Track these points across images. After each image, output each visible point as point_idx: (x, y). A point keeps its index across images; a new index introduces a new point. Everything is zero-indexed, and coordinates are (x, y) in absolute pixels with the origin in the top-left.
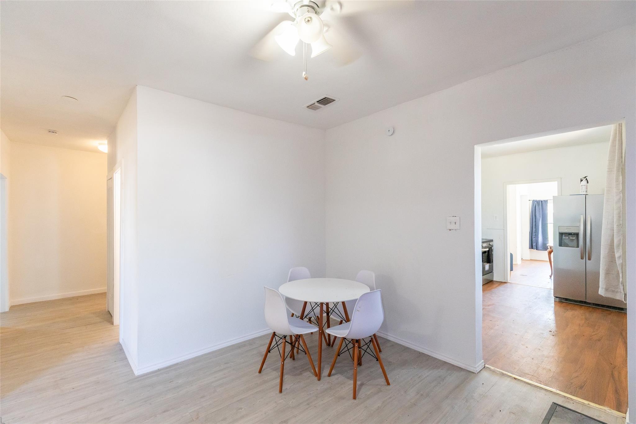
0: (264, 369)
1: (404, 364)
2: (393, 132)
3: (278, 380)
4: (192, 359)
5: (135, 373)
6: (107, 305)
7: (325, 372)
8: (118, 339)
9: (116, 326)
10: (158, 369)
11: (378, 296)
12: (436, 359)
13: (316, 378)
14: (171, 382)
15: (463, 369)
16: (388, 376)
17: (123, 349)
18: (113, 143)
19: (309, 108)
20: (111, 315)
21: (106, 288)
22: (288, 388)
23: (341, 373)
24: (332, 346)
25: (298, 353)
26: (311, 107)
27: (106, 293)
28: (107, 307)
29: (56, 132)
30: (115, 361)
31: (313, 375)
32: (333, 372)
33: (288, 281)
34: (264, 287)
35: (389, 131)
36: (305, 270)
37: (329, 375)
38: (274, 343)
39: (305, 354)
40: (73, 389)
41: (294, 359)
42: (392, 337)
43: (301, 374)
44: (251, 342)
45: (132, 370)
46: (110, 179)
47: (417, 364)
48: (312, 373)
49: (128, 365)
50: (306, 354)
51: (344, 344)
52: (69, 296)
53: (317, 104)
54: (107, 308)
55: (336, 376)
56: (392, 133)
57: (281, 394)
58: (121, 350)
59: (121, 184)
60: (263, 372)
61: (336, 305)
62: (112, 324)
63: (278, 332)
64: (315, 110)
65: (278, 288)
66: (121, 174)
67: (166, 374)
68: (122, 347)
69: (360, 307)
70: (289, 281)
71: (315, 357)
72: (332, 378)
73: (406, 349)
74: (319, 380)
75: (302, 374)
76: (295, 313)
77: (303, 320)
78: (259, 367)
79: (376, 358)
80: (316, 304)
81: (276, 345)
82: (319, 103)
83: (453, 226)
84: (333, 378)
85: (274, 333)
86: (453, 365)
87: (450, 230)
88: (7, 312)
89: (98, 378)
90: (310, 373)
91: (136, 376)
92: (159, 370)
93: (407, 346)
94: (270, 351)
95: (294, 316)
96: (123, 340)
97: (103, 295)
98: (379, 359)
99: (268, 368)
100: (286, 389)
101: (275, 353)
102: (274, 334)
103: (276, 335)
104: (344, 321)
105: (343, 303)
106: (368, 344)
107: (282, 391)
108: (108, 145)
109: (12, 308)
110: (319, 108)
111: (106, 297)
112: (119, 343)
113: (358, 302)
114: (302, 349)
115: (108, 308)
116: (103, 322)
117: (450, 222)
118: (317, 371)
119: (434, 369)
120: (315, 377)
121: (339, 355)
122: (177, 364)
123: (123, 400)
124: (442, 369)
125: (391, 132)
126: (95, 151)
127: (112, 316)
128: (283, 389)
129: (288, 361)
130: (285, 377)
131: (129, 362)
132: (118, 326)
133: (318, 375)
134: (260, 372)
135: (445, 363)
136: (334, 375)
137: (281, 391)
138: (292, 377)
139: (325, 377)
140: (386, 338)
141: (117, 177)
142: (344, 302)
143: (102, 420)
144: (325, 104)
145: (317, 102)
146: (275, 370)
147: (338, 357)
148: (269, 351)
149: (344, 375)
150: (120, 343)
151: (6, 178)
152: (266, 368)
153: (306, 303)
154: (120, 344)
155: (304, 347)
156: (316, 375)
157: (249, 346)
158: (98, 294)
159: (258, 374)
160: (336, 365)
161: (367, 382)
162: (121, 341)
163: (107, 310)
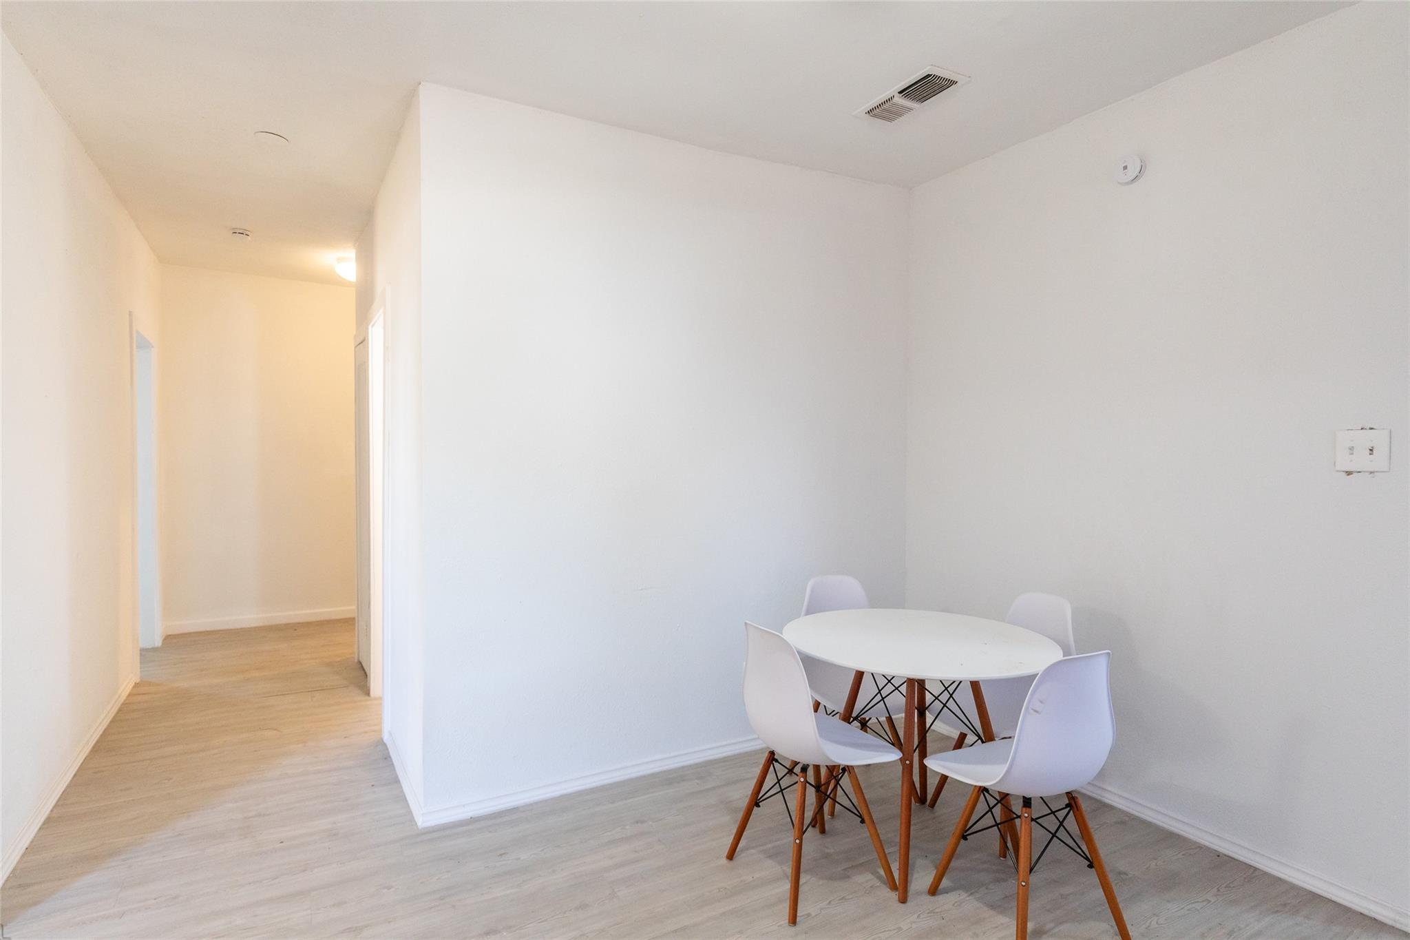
0: (742, 851)
1: (1168, 883)
2: (1139, 169)
3: (787, 886)
4: (553, 799)
5: (417, 820)
6: (356, 646)
7: (922, 879)
8: (380, 731)
9: (376, 699)
10: (471, 818)
11: (1098, 671)
12: (1280, 879)
13: (894, 896)
14: (501, 855)
15: (1385, 924)
16: (1127, 916)
17: (390, 757)
18: (367, 257)
19: (875, 116)
20: (365, 673)
21: (354, 607)
22: (813, 914)
23: (969, 887)
24: (933, 805)
25: (832, 814)
26: (883, 111)
27: (354, 618)
28: (356, 651)
29: (248, 233)
30: (373, 786)
31: (885, 884)
32: (945, 883)
33: (803, 613)
34: (746, 623)
35: (1125, 168)
36: (852, 586)
37: (934, 891)
38: (770, 780)
39: (861, 822)
40: (282, 842)
41: (823, 831)
42: (1116, 796)
43: (845, 876)
44: (703, 770)
45: (410, 813)
46: (362, 342)
47: (1215, 889)
48: (879, 878)
49: (402, 798)
50: (863, 821)
51: (981, 807)
52: (278, 622)
53: (899, 100)
54: (356, 655)
55: (953, 897)
56: (1135, 175)
57: (793, 929)
58: (386, 758)
59: (386, 348)
60: (740, 857)
61: (950, 688)
62: (368, 694)
63: (780, 751)
64: (890, 120)
65: (783, 627)
66: (384, 328)
67: (490, 832)
68: (389, 753)
69: (1041, 702)
70: (808, 613)
71: (891, 832)
72: (940, 899)
73: (1169, 838)
74: (903, 900)
75: (849, 877)
76: (823, 702)
77: (850, 723)
78: (730, 840)
79: (1087, 859)
80: (889, 681)
81: (777, 789)
82: (906, 96)
83: (1361, 461)
84: (946, 901)
85: (772, 753)
86: (1347, 910)
87: (1349, 473)
88: (158, 648)
89: (335, 823)
90: (873, 877)
91: (420, 828)
92: (473, 820)
93: (1172, 829)
94: (760, 804)
95: (821, 708)
96: (390, 734)
97: (348, 623)
98: (1095, 864)
99: (753, 848)
100: (809, 915)
101: (772, 808)
102: (772, 758)
103: (777, 761)
104: (971, 738)
105: (975, 685)
106: (1061, 815)
107: (798, 919)
108: (356, 261)
109: (168, 639)
110: (905, 110)
111: (354, 629)
112: (383, 741)
113: (1037, 686)
114: (847, 803)
115: (358, 655)
116: (347, 687)
117: (1351, 449)
118: (896, 875)
119: (1277, 912)
120: (889, 890)
121: (965, 838)
122: (515, 810)
123: (389, 888)
124: (1307, 917)
125: (1133, 171)
126: (329, 280)
127: (367, 676)
128: (798, 915)
129: (811, 834)
130: (803, 879)
131: (402, 791)
132: (380, 698)
133: (900, 889)
134: (731, 856)
135: (1314, 899)
136: (947, 891)
137: (793, 920)
138: (821, 882)
139: (919, 893)
140: (1099, 798)
141: (376, 334)
142: (978, 682)
143: (343, 932)
144: (923, 99)
145: (900, 93)
146: (772, 855)
147: (962, 841)
148: (755, 802)
149: (978, 895)
150: (385, 741)
151: (153, 347)
152: (748, 849)
153: (860, 675)
154: (384, 745)
155: (859, 803)
156: (894, 887)
157: (696, 781)
158: (339, 621)
159: (724, 861)
160: (953, 864)
161: (1054, 928)
162: (386, 737)
163: (356, 661)
